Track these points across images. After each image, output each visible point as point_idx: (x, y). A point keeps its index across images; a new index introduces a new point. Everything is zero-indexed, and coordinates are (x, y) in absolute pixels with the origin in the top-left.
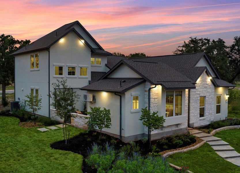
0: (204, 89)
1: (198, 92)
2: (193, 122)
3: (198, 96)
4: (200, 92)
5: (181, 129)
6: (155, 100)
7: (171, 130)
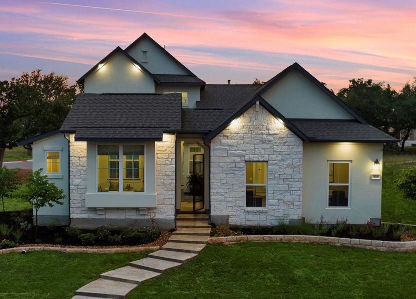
0: (259, 145)
1: (238, 150)
2: (226, 214)
3: (237, 159)
4: (245, 151)
5: (153, 220)
6: (81, 159)
7: (123, 217)
